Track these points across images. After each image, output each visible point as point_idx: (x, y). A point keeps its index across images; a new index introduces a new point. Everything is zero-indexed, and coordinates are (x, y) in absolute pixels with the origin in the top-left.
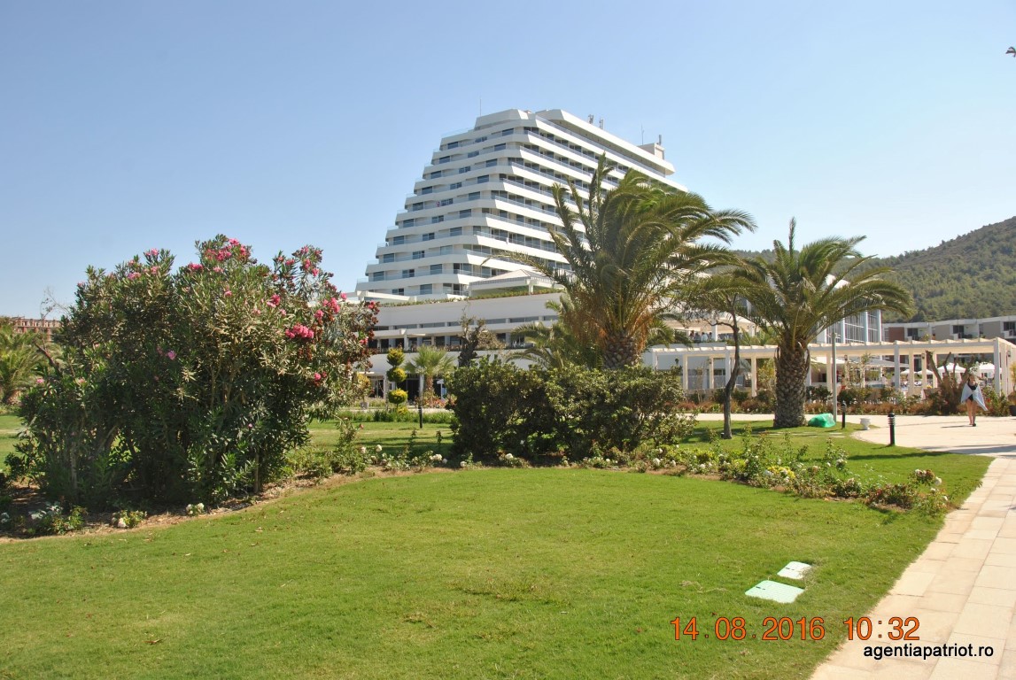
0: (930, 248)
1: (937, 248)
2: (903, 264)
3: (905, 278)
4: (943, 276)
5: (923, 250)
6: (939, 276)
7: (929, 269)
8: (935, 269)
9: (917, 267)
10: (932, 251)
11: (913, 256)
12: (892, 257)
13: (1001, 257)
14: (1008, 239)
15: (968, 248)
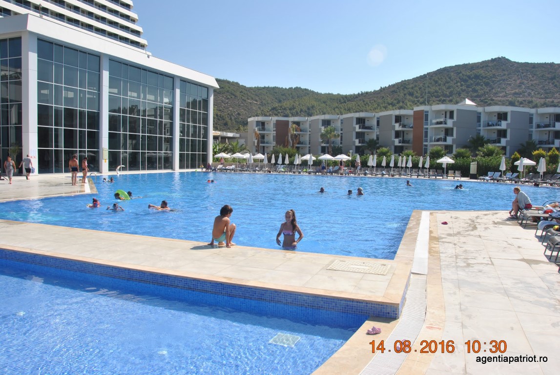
0: (374, 91)
1: (378, 91)
2: (359, 98)
3: (359, 105)
4: (378, 105)
5: (371, 92)
7: (372, 101)
8: (375, 101)
9: (366, 100)
10: (375, 92)
11: (365, 94)
12: (354, 94)
13: (408, 97)
14: (412, 88)
15: (393, 91)
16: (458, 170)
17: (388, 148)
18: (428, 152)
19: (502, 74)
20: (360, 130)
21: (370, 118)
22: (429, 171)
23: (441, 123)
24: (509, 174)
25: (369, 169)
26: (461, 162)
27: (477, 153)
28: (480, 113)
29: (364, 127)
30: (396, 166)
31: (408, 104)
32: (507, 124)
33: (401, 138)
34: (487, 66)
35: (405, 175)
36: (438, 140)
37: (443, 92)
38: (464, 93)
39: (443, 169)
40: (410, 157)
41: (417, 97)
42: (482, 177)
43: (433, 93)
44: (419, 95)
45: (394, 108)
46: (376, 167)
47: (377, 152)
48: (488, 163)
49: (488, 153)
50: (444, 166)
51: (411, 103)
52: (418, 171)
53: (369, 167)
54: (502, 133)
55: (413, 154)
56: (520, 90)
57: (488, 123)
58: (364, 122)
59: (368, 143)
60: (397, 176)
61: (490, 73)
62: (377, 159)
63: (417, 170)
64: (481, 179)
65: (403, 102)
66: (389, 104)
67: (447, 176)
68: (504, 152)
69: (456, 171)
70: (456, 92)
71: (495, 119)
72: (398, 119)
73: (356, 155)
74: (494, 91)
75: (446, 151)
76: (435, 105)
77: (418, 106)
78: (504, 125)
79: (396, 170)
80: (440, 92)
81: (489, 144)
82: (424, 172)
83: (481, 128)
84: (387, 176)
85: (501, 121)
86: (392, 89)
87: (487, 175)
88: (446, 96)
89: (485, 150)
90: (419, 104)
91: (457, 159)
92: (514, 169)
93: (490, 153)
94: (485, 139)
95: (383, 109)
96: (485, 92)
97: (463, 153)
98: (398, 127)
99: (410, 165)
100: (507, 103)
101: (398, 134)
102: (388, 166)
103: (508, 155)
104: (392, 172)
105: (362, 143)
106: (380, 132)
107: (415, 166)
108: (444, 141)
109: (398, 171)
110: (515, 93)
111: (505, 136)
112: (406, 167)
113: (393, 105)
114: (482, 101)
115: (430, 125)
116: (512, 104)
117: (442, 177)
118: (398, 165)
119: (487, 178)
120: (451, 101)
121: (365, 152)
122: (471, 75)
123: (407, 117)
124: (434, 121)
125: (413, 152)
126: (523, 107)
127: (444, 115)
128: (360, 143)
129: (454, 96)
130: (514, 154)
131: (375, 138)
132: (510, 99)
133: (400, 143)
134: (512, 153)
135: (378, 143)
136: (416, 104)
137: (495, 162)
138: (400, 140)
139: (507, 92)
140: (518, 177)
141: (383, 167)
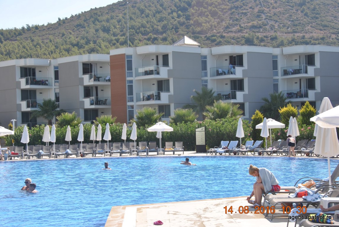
0: (49, 24)
1: (54, 24)
2: (24, 35)
3: (24, 47)
4: (57, 47)
5: (43, 25)
6: (54, 47)
7: (45, 41)
8: (51, 41)
9: (36, 39)
10: (50, 27)
11: (34, 30)
13: (102, 34)
14: (108, 21)
15: (78, 26)
16: (178, 140)
17: (73, 113)
18: (135, 117)
20: (28, 87)
21: (43, 68)
22: (138, 145)
23: (150, 73)
24: (250, 143)
25: (44, 147)
26: (183, 129)
27: (205, 114)
28: (205, 57)
29: (35, 82)
30: (87, 139)
31: (103, 46)
32: (244, 71)
33: (93, 98)
35: (102, 154)
36: (149, 98)
37: (153, 27)
38: (183, 27)
39: (158, 140)
40: (108, 127)
41: (114, 35)
42: (213, 150)
43: (139, 28)
44: (117, 31)
45: (81, 51)
46: (56, 143)
47: (57, 120)
48: (219, 128)
49: (220, 113)
50: (159, 136)
51: (107, 44)
52: (122, 146)
53: (44, 144)
54: (238, 85)
55: (112, 120)
56: (259, 22)
57: (217, 71)
58: (34, 74)
59: (41, 107)
60: (90, 156)
62: (57, 131)
63: (120, 144)
64: (211, 152)
65: (95, 42)
66: (73, 45)
67: (164, 151)
68: (241, 112)
69: (176, 143)
70: (171, 26)
71: (226, 64)
72: (87, 68)
73: (23, 125)
74: (224, 23)
75: (162, 114)
76: (143, 45)
77: (117, 48)
78: (239, 73)
79: (88, 146)
80: (148, 26)
81: (220, 101)
82: (131, 147)
83: (208, 78)
84: (74, 156)
85: (234, 68)
86: (77, 22)
87: (219, 145)
88: (156, 32)
89: (216, 109)
90: (118, 44)
91: (176, 124)
92: (256, 135)
93: (222, 114)
94: (215, 94)
95: (64, 52)
96: (211, 26)
97: (184, 115)
98: (87, 81)
99: (108, 137)
100: (243, 42)
101: (88, 91)
102: (75, 141)
103: (247, 116)
104: (82, 150)
105: (32, 106)
106: (60, 88)
107: (116, 138)
108: (156, 99)
109: (92, 148)
110: (253, 27)
111: (241, 89)
112: (103, 141)
113: (78, 45)
114: (208, 39)
115: (136, 76)
116: (249, 42)
117: (156, 153)
118: (91, 139)
119: (220, 150)
120: (165, 39)
121: (39, 120)
123: (101, 64)
124: (141, 70)
125: (112, 117)
126: (265, 46)
127: (155, 61)
128: (28, 106)
129: (168, 32)
130: (254, 114)
131: (53, 98)
132: (247, 35)
133: (92, 104)
134: (252, 113)
135: (58, 106)
136: (114, 44)
137: (229, 127)
138: (93, 100)
139: (242, 25)
140: (262, 146)
141: (67, 143)
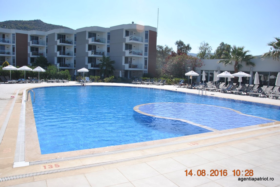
19: (38, 28)
34: (31, 23)
61: (32, 27)
122: (22, 26)
